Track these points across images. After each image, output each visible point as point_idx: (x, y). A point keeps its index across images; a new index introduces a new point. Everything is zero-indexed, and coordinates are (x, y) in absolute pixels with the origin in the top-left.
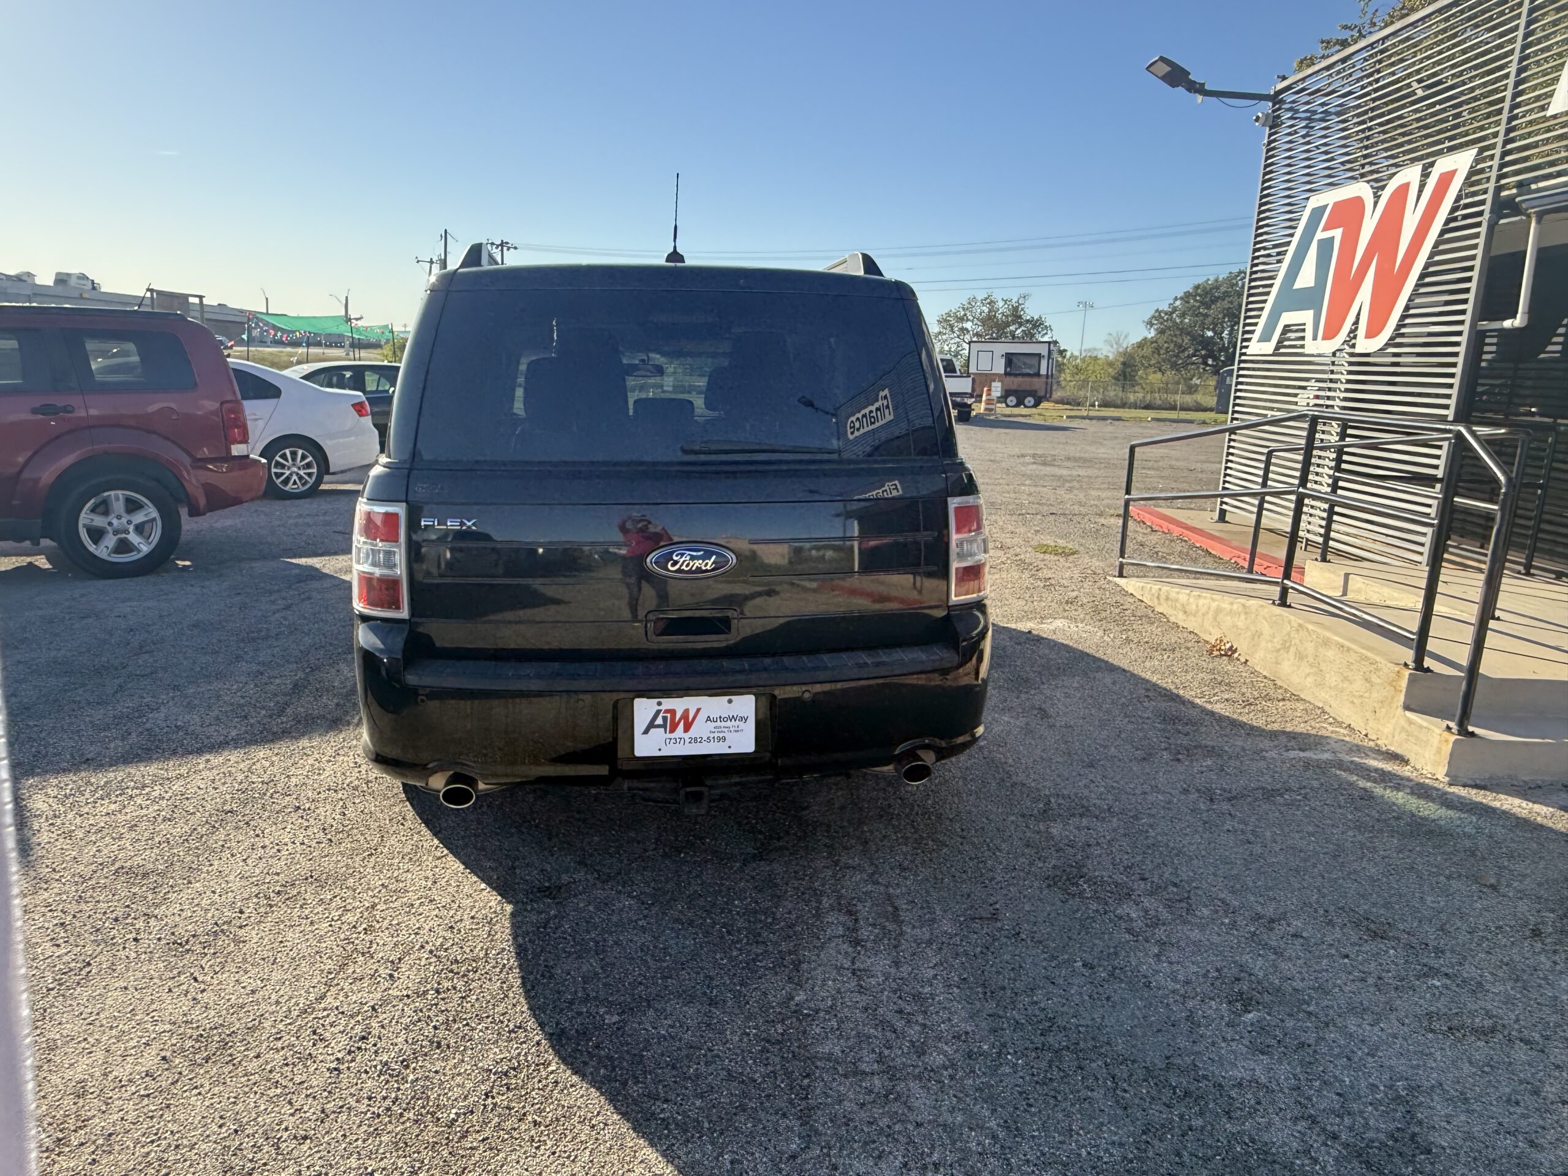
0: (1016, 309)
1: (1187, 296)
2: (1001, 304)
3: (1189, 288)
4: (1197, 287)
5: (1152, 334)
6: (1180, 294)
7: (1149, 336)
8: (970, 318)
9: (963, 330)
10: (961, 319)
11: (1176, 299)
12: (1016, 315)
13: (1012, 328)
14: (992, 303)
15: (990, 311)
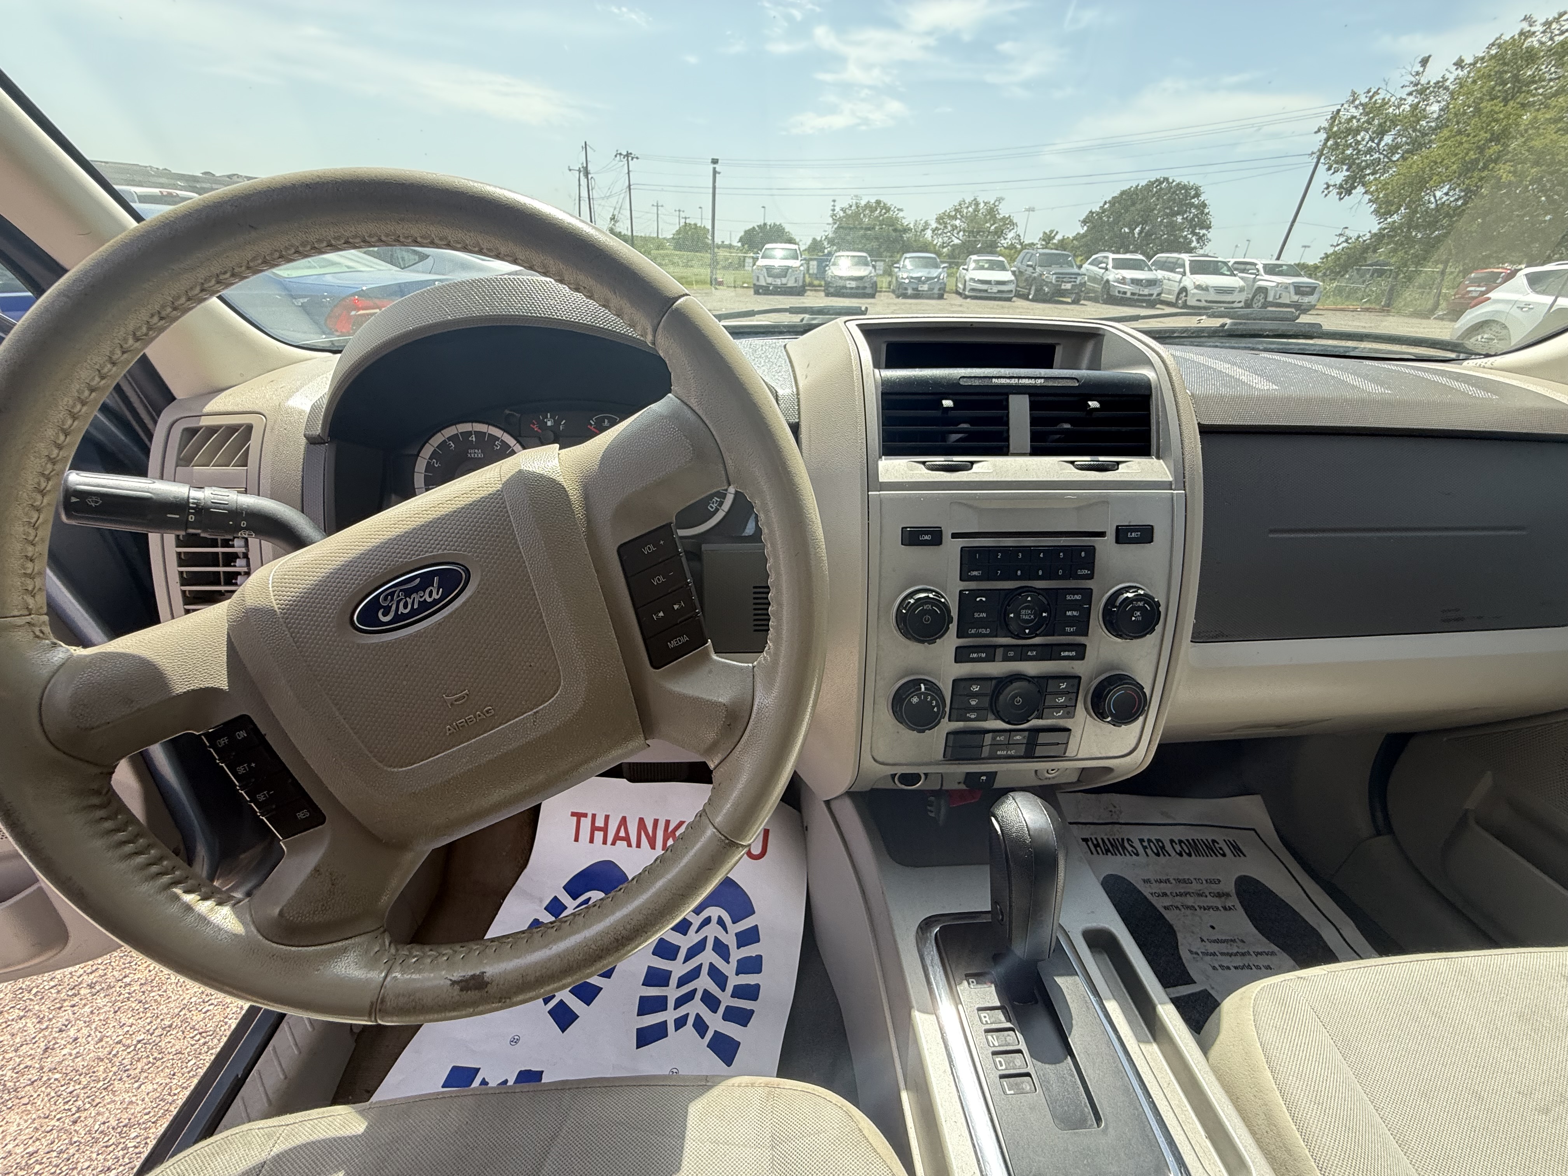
0: (992, 209)
1: (1114, 201)
2: (982, 205)
3: (1116, 193)
4: (1123, 193)
5: (1083, 230)
6: (1109, 199)
7: (1082, 232)
8: (959, 216)
9: (954, 227)
10: (955, 218)
11: (1105, 203)
12: (992, 212)
13: (988, 225)
14: (977, 204)
15: (975, 211)
